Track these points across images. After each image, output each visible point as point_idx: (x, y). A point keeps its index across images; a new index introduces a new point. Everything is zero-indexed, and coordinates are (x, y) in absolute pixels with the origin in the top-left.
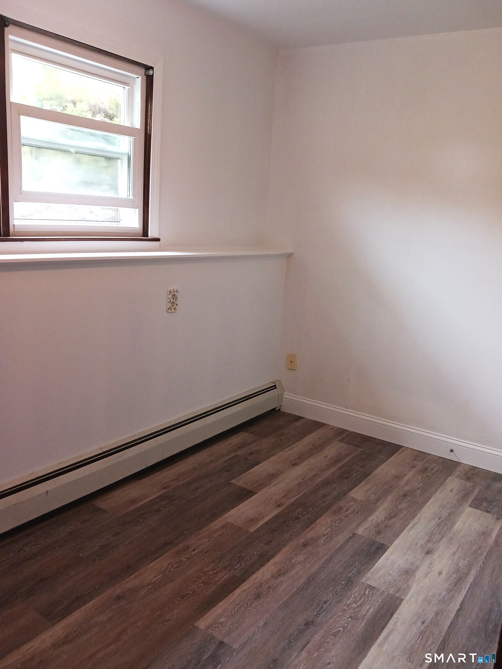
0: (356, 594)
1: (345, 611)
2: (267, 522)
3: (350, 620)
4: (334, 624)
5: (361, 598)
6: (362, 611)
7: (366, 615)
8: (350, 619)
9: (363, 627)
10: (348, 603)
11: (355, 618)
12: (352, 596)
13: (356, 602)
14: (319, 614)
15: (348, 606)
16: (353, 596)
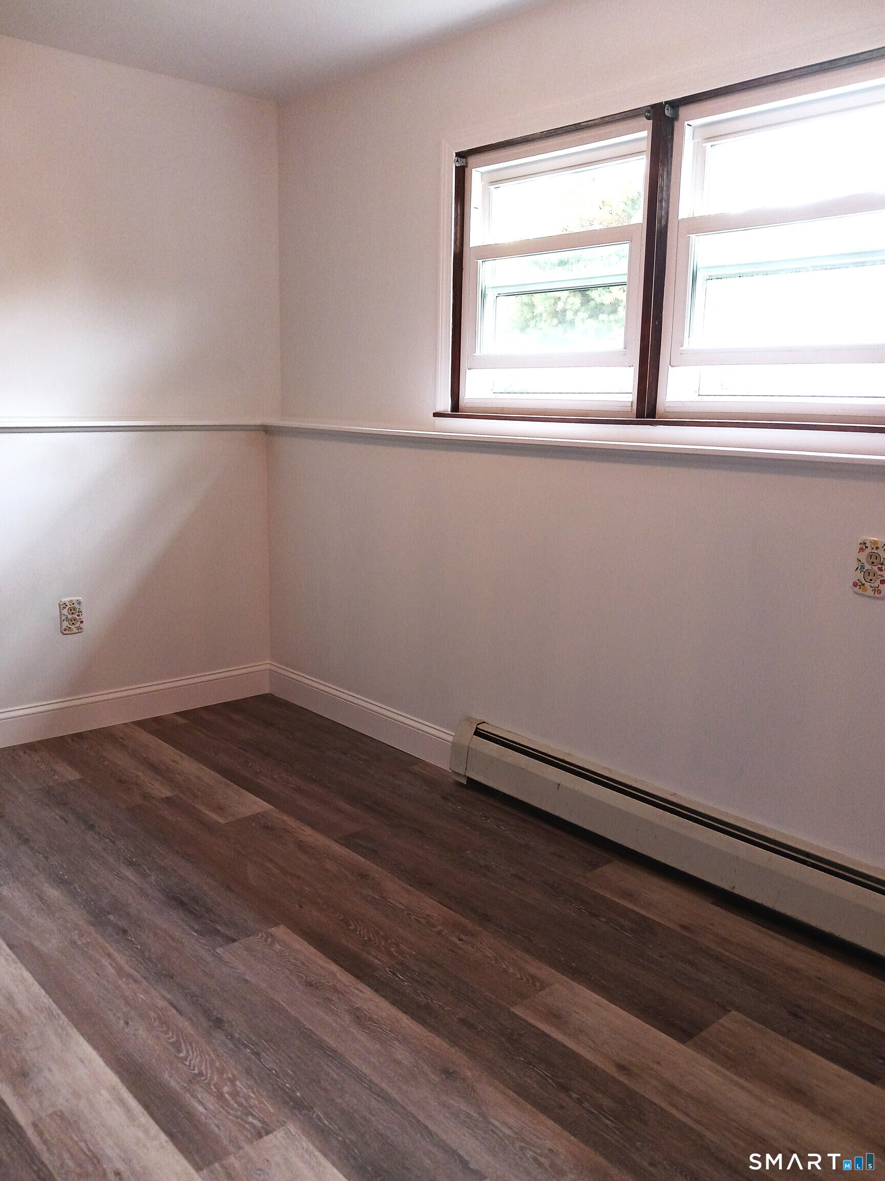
0: (252, 1102)
1: (221, 1072)
2: (546, 1035)
3: (194, 1072)
4: (198, 1049)
5: (241, 1105)
6: (206, 1095)
7: (194, 1096)
8: (196, 1071)
9: (169, 1082)
10: (238, 1083)
11: (195, 1079)
12: (253, 1092)
13: (235, 1094)
14: (231, 1038)
15: (232, 1081)
16: (253, 1095)
